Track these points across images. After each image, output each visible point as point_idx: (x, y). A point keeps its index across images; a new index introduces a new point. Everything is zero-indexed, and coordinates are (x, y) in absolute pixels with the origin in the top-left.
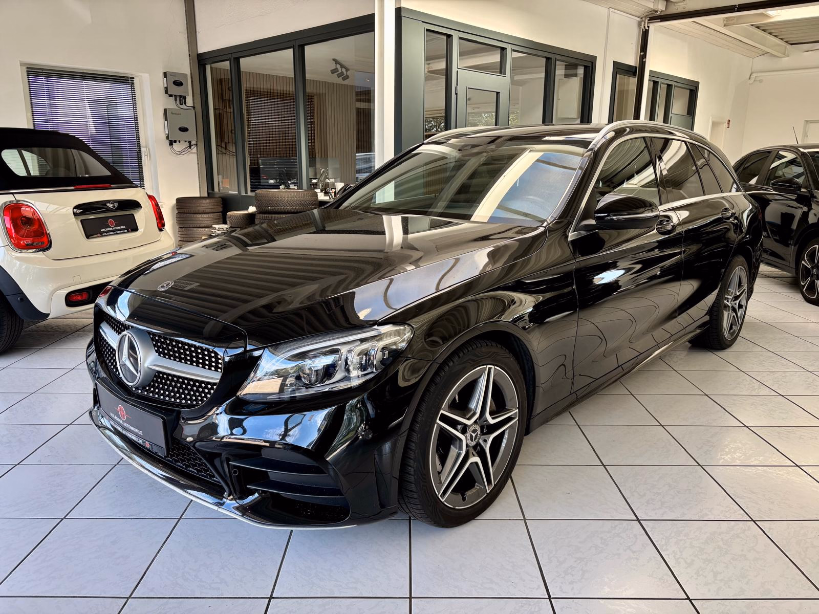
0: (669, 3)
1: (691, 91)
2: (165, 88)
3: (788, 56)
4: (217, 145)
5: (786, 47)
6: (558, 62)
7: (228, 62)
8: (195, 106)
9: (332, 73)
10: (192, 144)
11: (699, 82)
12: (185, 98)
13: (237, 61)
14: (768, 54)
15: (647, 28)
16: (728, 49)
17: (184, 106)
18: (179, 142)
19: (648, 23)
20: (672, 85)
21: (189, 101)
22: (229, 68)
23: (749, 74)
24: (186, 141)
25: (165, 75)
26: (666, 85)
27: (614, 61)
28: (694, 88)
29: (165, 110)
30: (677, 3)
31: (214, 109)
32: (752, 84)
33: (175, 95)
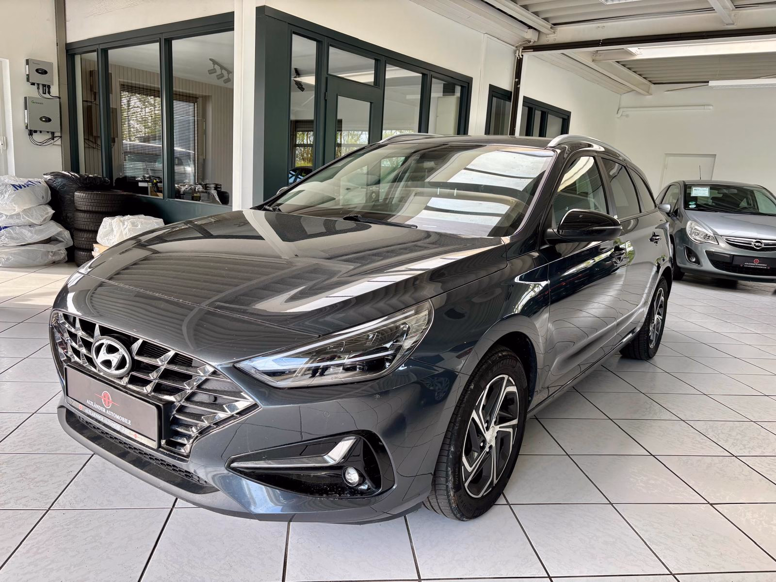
0: (541, 34)
1: (564, 120)
2: (27, 75)
3: (651, 94)
4: (84, 139)
5: (649, 88)
6: (433, 79)
7: (96, 53)
8: (61, 97)
9: (210, 74)
10: (55, 135)
11: (570, 112)
12: (49, 87)
13: (105, 52)
14: (635, 92)
15: (521, 57)
16: (598, 84)
17: (47, 96)
18: (41, 132)
19: (522, 52)
20: (546, 112)
21: (55, 91)
22: (96, 60)
23: (617, 110)
24: (48, 132)
25: (27, 62)
26: (540, 112)
27: (490, 85)
28: (566, 117)
29: (25, 98)
30: (548, 34)
31: (83, 101)
32: (618, 118)
33: (37, 84)
